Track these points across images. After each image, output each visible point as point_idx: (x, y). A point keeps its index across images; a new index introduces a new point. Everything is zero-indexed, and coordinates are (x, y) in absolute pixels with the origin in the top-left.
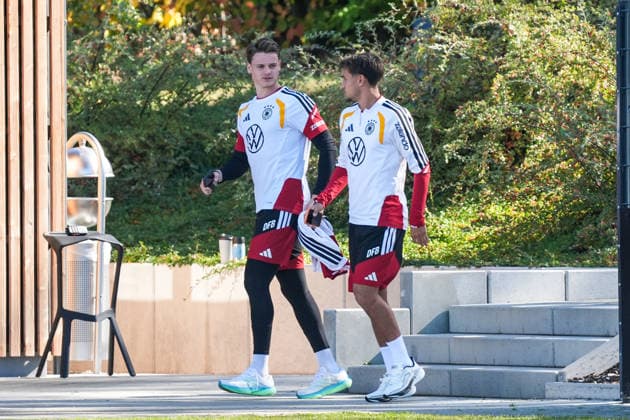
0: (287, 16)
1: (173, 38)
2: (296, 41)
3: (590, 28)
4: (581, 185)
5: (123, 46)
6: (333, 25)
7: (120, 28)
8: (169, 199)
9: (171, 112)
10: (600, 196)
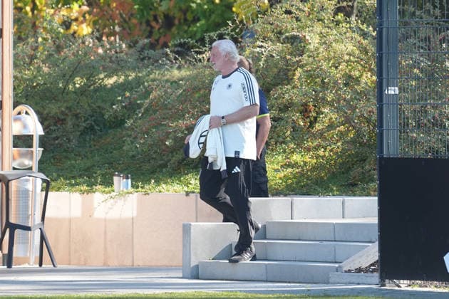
0: (159, 29)
1: (84, 43)
2: (165, 45)
3: (359, 38)
4: (353, 142)
5: (50, 48)
6: (189, 35)
7: (49, 36)
8: (81, 149)
9: (82, 91)
10: (366, 149)
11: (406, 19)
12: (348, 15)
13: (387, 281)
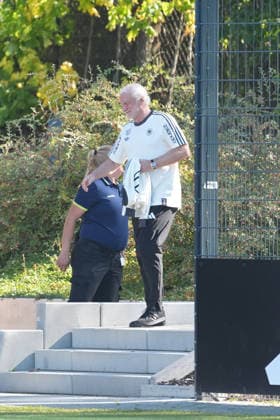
10: (182, 249)
11: (226, 107)
12: (163, 102)
13: (203, 394)
